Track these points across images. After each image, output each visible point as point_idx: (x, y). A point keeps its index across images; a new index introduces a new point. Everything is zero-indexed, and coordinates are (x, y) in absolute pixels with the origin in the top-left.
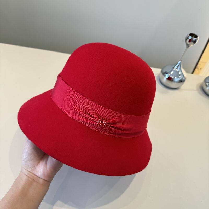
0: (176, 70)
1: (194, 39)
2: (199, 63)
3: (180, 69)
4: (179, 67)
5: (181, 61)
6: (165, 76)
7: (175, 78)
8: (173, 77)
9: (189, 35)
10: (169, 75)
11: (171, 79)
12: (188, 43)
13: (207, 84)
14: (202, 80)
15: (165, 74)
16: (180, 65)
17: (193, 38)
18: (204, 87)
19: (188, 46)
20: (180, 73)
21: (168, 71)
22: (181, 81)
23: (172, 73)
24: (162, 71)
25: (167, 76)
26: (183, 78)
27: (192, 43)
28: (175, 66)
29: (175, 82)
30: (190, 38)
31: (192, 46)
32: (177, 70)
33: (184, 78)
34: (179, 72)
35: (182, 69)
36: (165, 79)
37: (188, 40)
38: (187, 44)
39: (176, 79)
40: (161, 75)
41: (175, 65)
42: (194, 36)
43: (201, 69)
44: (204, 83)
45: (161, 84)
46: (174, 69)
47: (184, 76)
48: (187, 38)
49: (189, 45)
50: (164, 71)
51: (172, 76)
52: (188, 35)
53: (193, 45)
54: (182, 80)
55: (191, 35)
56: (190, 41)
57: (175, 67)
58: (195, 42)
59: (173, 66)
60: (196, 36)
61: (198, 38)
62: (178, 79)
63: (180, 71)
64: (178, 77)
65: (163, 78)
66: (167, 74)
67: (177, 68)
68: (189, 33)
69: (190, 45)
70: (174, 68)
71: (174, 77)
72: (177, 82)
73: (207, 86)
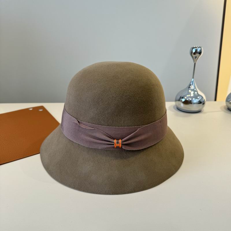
27: (198, 55)
51: (189, 99)
58: (200, 53)
62: (197, 100)
65: (180, 105)
72: (196, 103)
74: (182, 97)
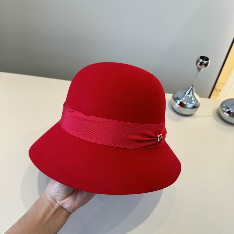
0: (188, 95)
1: (205, 62)
2: (217, 84)
3: (193, 94)
4: (191, 92)
5: (193, 86)
6: (176, 102)
7: (188, 104)
8: (185, 103)
9: (199, 58)
10: (181, 101)
11: (184, 106)
12: (200, 67)
13: (224, 109)
14: (218, 105)
15: (177, 100)
16: (192, 89)
17: (204, 61)
18: (221, 112)
19: (199, 69)
20: (193, 99)
21: (179, 97)
22: (194, 107)
23: (184, 98)
24: (173, 97)
25: (179, 102)
26: (196, 104)
27: (203, 66)
29: (188, 108)
30: (201, 61)
31: (203, 69)
33: (198, 104)
34: (191, 97)
35: (195, 94)
36: (177, 105)
37: (199, 63)
38: (198, 68)
39: (189, 105)
40: (173, 101)
41: (186, 90)
42: (205, 59)
43: (220, 91)
44: (221, 108)
45: (173, 111)
46: (186, 95)
47: (197, 101)
48: (198, 61)
49: (201, 69)
50: (176, 96)
52: (198, 58)
53: (205, 68)
54: (196, 106)
55: (202, 58)
56: (201, 64)
57: (187, 93)
58: (206, 65)
59: (185, 92)
60: (207, 59)
61: (209, 61)
62: (191, 105)
63: (193, 96)
64: (191, 103)
65: (174, 104)
66: (179, 99)
67: (189, 94)
68: (200, 56)
69: (202, 68)
70: (185, 93)
71: (187, 103)
72: (190, 108)
73: (224, 111)
74: (178, 98)
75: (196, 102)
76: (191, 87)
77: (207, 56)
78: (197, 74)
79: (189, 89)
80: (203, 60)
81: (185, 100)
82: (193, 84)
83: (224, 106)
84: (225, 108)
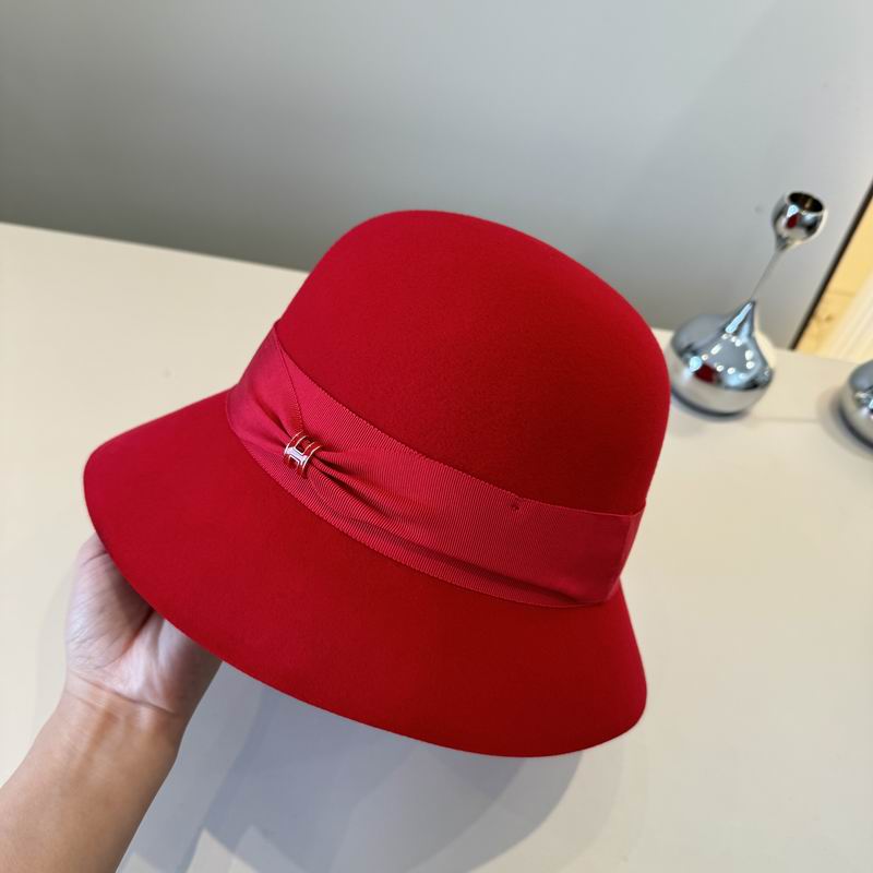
0: (733, 339)
1: (809, 217)
3: (750, 335)
4: (746, 327)
5: (754, 304)
6: (686, 362)
7: (731, 371)
8: (719, 368)
9: (786, 201)
10: (704, 357)
11: (714, 377)
12: (785, 233)
13: (862, 395)
14: (840, 379)
15: (688, 355)
16: (750, 317)
17: (804, 213)
18: (850, 406)
19: (782, 243)
20: (749, 354)
21: (698, 344)
22: (754, 385)
23: (716, 350)
24: (674, 342)
25: (695, 363)
26: (761, 372)
27: (799, 232)
28: (730, 322)
29: (728, 387)
30: (793, 210)
31: (798, 243)
32: (738, 342)
33: (766, 373)
34: (744, 348)
35: (759, 336)
36: (686, 375)
37: (783, 221)
38: (779, 237)
39: (735, 378)
40: (673, 359)
41: (727, 319)
42: (807, 205)
44: (849, 392)
46: (724, 337)
47: (764, 362)
48: (781, 212)
49: (789, 242)
50: (684, 341)
51: (715, 365)
52: (782, 199)
53: (804, 239)
54: (761, 379)
55: (797, 198)
56: (792, 223)
57: (731, 329)
58: (811, 228)
59: (722, 324)
60: (817, 206)
61: (825, 214)
62: (743, 378)
63: (750, 345)
64: (742, 368)
65: (678, 371)
66: (695, 353)
67: (736, 333)
68: (788, 193)
69: (793, 240)
70: (723, 331)
71: (727, 368)
72: (736, 388)
73: (861, 404)
74: (692, 348)
75: (760, 364)
76: (748, 307)
77: (817, 195)
78: (775, 259)
79: (738, 313)
80: (802, 206)
81: (717, 357)
82: (755, 298)
83: (864, 382)
84: (864, 391)
